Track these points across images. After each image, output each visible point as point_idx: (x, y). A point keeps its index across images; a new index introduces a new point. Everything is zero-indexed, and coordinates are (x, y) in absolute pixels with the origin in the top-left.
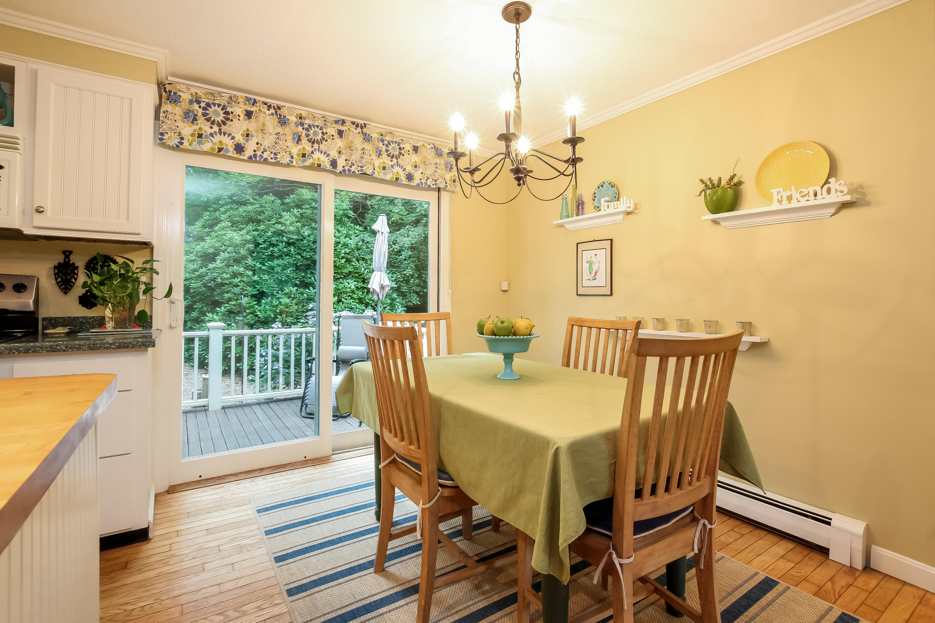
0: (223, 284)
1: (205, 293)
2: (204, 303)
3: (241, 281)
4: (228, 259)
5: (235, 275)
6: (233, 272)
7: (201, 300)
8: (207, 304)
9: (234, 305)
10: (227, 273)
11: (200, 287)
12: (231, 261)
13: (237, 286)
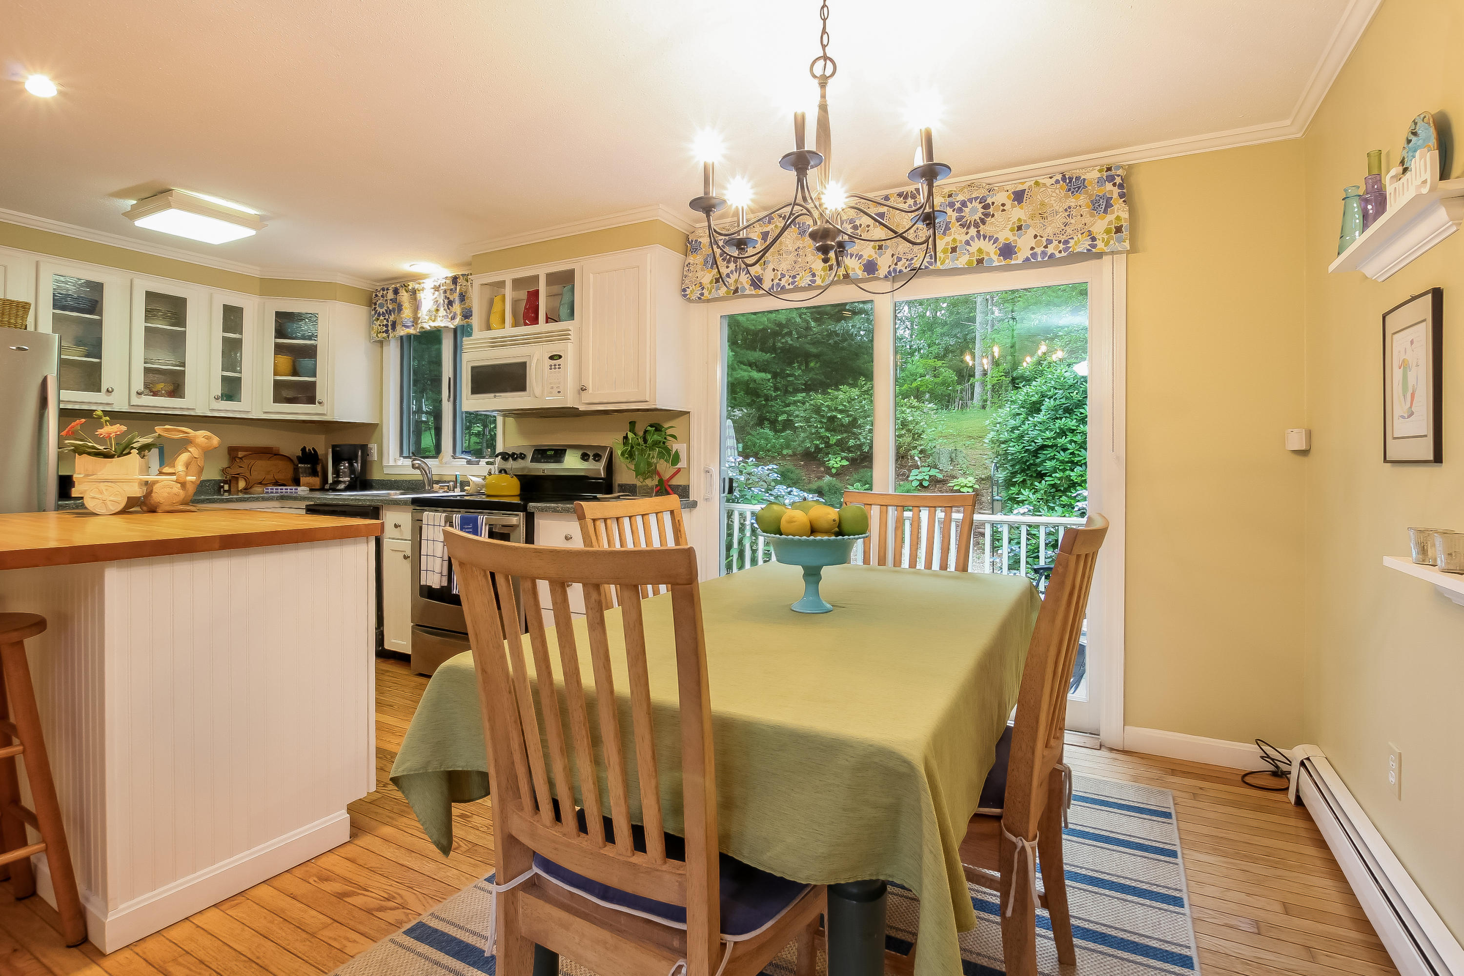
0: (1043, 447)
1: (1027, 461)
2: (1027, 475)
3: (1071, 441)
4: (1055, 409)
5: (1063, 433)
6: (1060, 428)
7: (1023, 471)
8: (1031, 476)
9: (1059, 479)
10: (1051, 430)
11: (1020, 452)
12: (1060, 412)
13: (1065, 450)
